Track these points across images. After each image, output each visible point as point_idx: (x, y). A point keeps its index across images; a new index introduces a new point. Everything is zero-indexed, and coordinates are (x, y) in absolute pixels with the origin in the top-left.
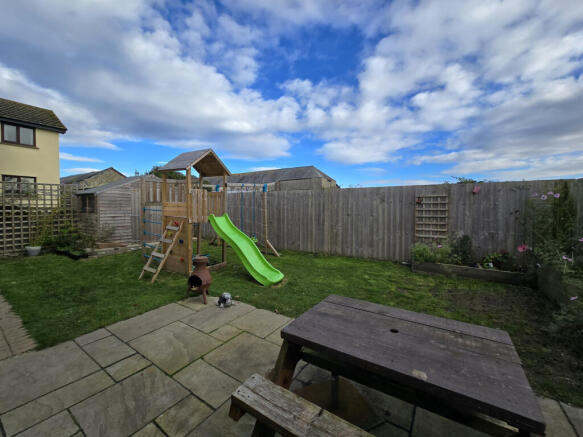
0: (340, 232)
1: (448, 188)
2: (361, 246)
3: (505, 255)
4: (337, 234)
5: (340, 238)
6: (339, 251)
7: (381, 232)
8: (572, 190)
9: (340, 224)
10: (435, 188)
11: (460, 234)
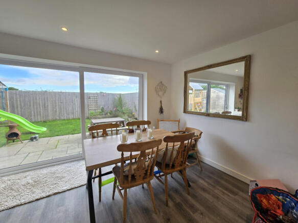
0: (58, 110)
1: (97, 94)
2: (69, 114)
3: (111, 111)
4: (56, 111)
5: (58, 113)
6: (58, 118)
7: (77, 109)
8: (122, 96)
9: (57, 107)
10: (94, 94)
11: (101, 107)
